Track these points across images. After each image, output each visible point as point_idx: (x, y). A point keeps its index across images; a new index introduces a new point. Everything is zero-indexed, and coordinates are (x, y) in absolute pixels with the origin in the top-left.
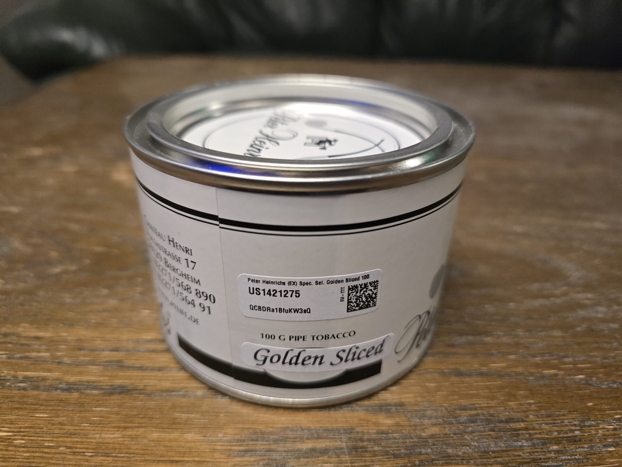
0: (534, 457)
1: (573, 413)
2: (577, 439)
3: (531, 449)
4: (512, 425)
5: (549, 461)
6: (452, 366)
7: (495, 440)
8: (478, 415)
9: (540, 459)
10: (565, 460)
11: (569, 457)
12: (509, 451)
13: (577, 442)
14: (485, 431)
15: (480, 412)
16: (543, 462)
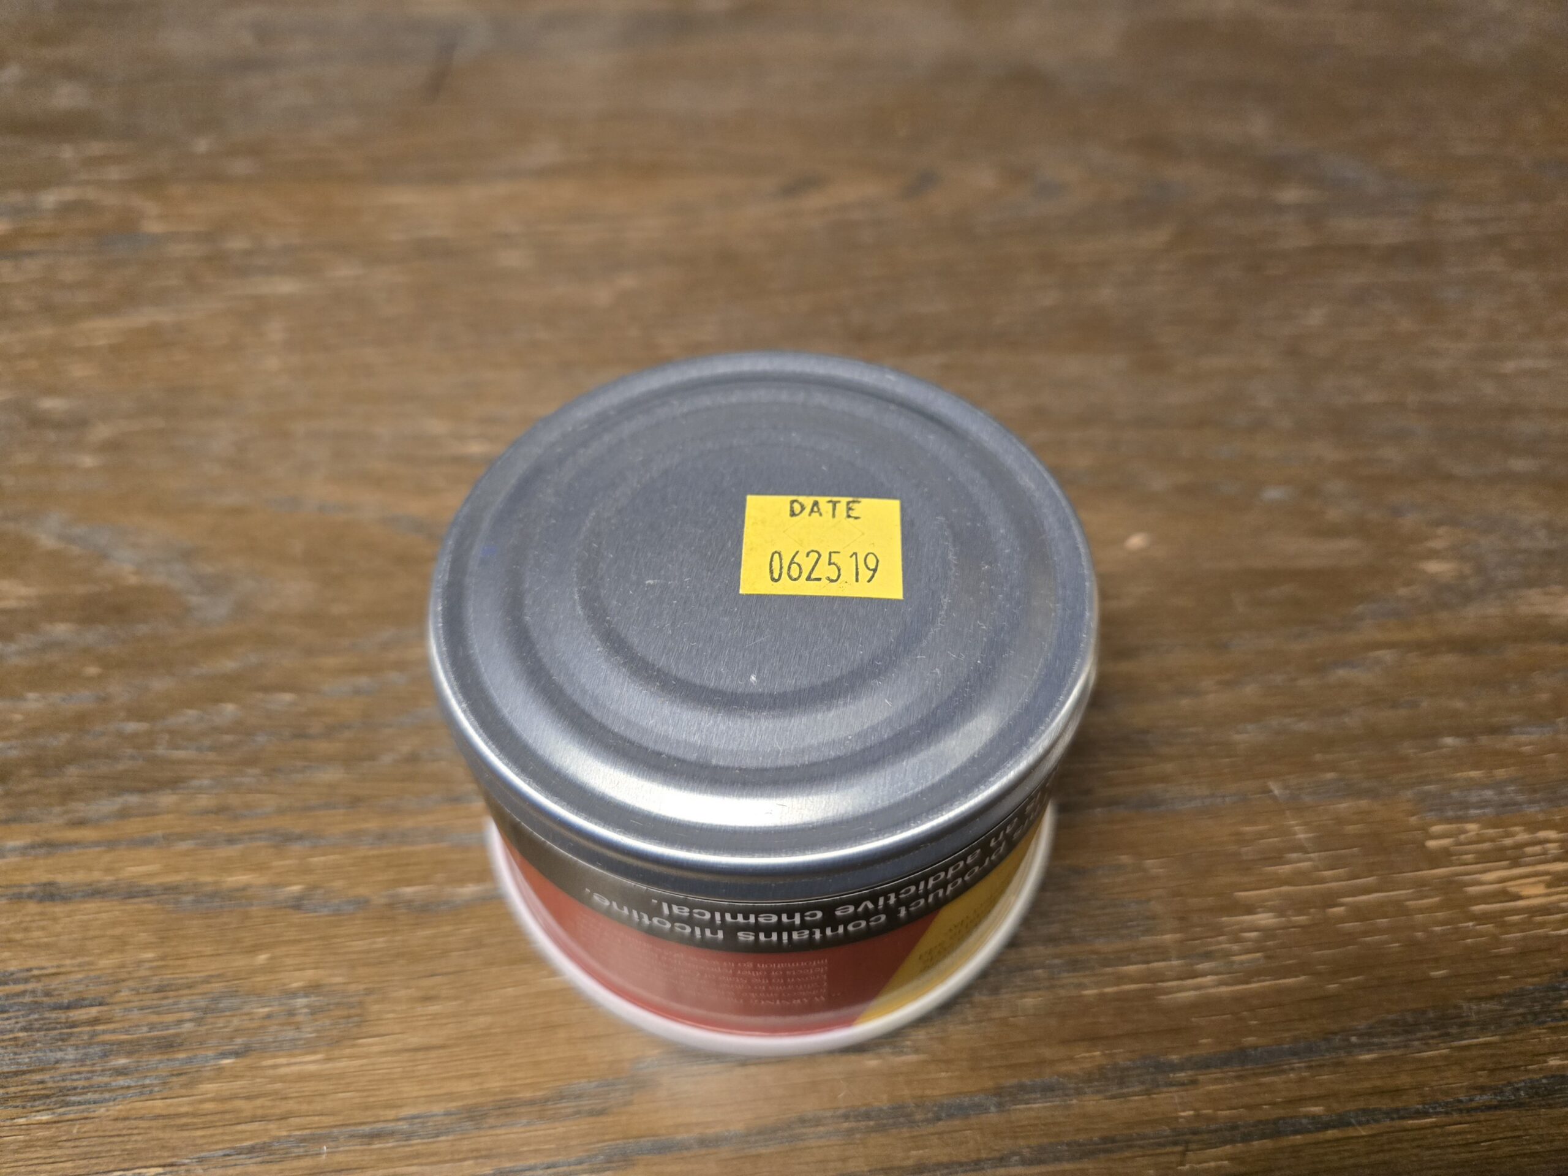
0: (68, 1084)
1: (213, 980)
2: (179, 1041)
3: (74, 1067)
4: (77, 1015)
5: (85, 1093)
6: (45, 878)
7: (18, 1050)
8: (24, 993)
9: (75, 1088)
10: (122, 1088)
11: (133, 1084)
12: (30, 1072)
13: (171, 1046)
14: (11, 1031)
15: (30, 986)
16: (75, 1095)
